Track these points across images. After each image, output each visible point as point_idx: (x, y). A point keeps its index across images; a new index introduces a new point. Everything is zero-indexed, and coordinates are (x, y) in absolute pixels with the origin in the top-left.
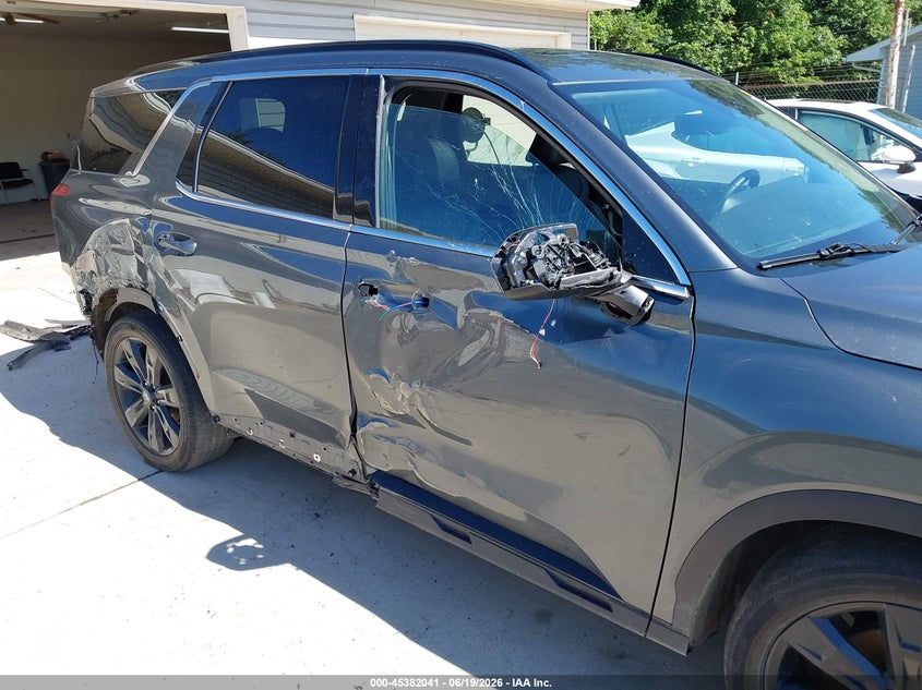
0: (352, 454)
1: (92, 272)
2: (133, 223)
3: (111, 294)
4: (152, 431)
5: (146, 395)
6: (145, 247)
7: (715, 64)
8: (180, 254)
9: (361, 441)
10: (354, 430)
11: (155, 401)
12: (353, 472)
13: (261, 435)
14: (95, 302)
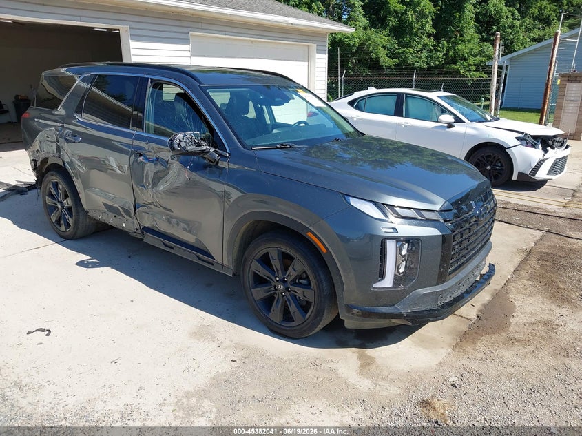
0: (135, 222)
1: (38, 150)
2: (56, 130)
3: (45, 160)
4: (62, 222)
5: (59, 206)
6: (60, 139)
7: (423, 62)
8: (74, 142)
9: (137, 214)
10: (135, 210)
11: (63, 207)
12: (137, 229)
13: (104, 218)
14: (38, 164)
